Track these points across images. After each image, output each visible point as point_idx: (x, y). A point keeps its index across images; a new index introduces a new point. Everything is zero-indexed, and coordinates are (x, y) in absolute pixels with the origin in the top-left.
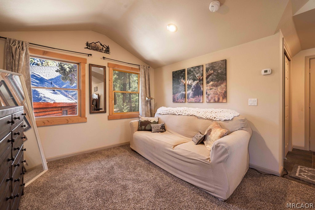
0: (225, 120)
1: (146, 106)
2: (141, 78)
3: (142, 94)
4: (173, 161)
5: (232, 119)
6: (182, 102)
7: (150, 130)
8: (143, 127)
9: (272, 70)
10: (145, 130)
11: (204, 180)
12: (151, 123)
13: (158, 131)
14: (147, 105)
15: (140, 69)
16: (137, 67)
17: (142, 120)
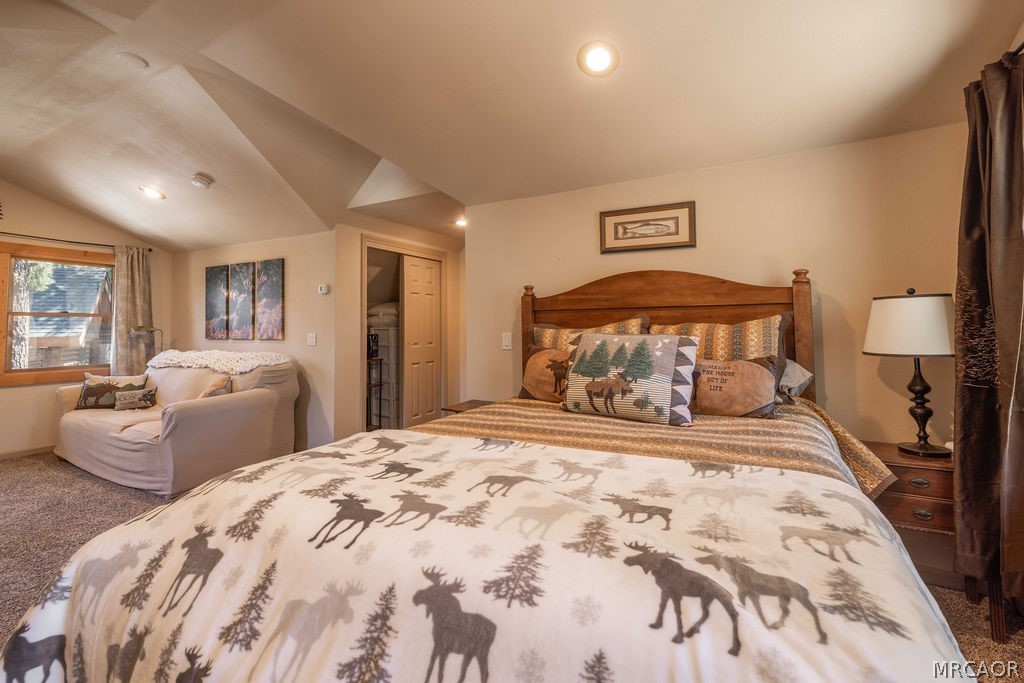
0: (241, 373)
1: (132, 349)
2: (118, 279)
3: (120, 319)
4: (117, 457)
5: (251, 370)
6: (222, 339)
7: (112, 406)
8: (92, 400)
9: (328, 287)
10: (97, 406)
11: (151, 474)
12: (118, 389)
13: (134, 406)
14: (137, 347)
15: (114, 255)
16: (108, 251)
17: (92, 384)
